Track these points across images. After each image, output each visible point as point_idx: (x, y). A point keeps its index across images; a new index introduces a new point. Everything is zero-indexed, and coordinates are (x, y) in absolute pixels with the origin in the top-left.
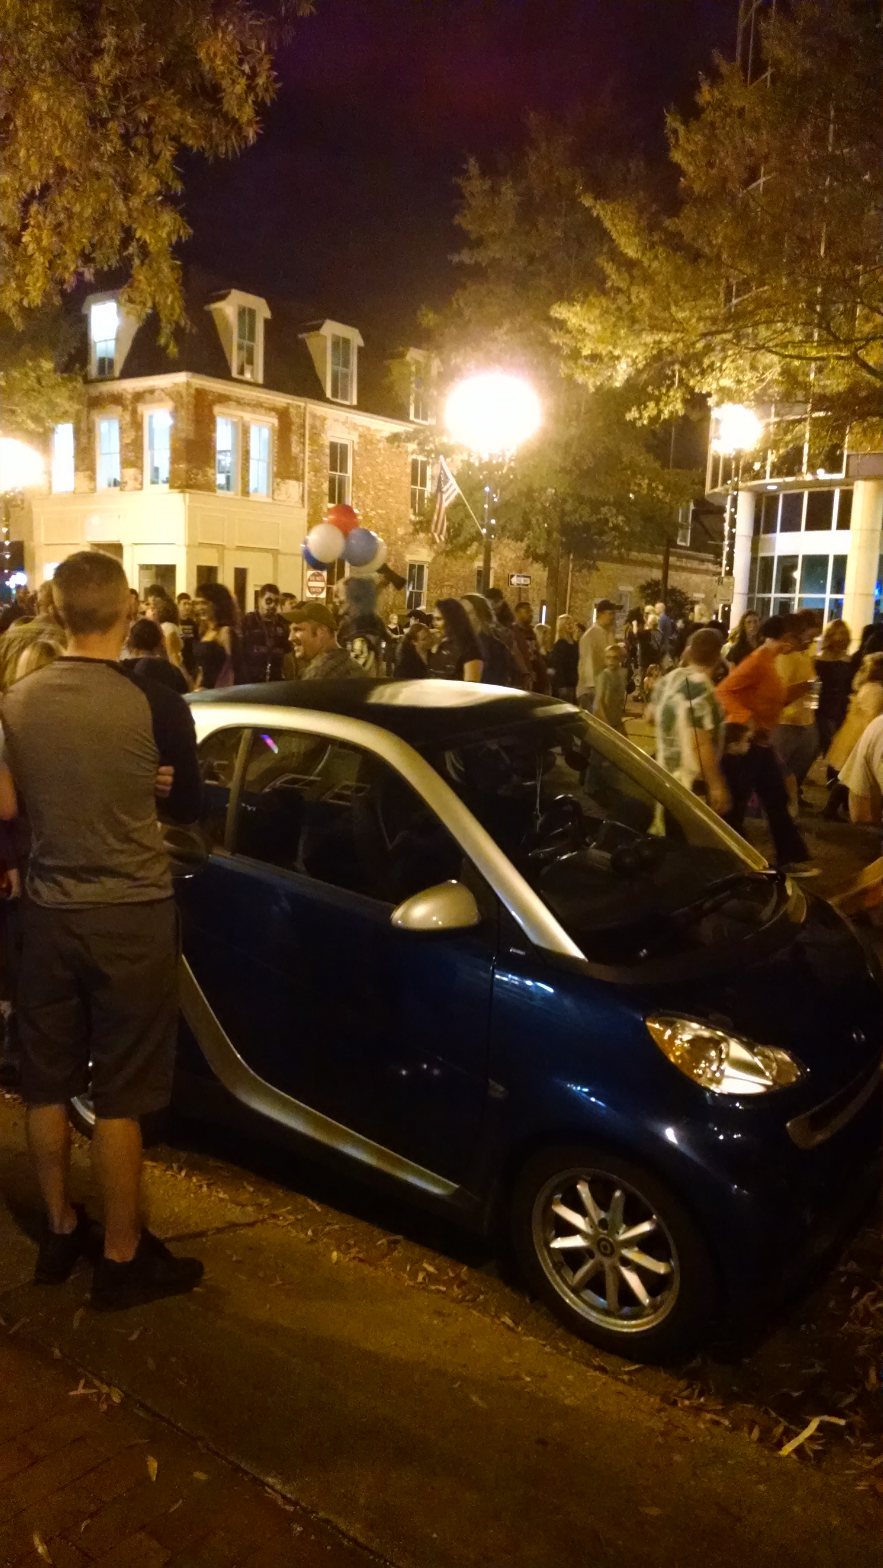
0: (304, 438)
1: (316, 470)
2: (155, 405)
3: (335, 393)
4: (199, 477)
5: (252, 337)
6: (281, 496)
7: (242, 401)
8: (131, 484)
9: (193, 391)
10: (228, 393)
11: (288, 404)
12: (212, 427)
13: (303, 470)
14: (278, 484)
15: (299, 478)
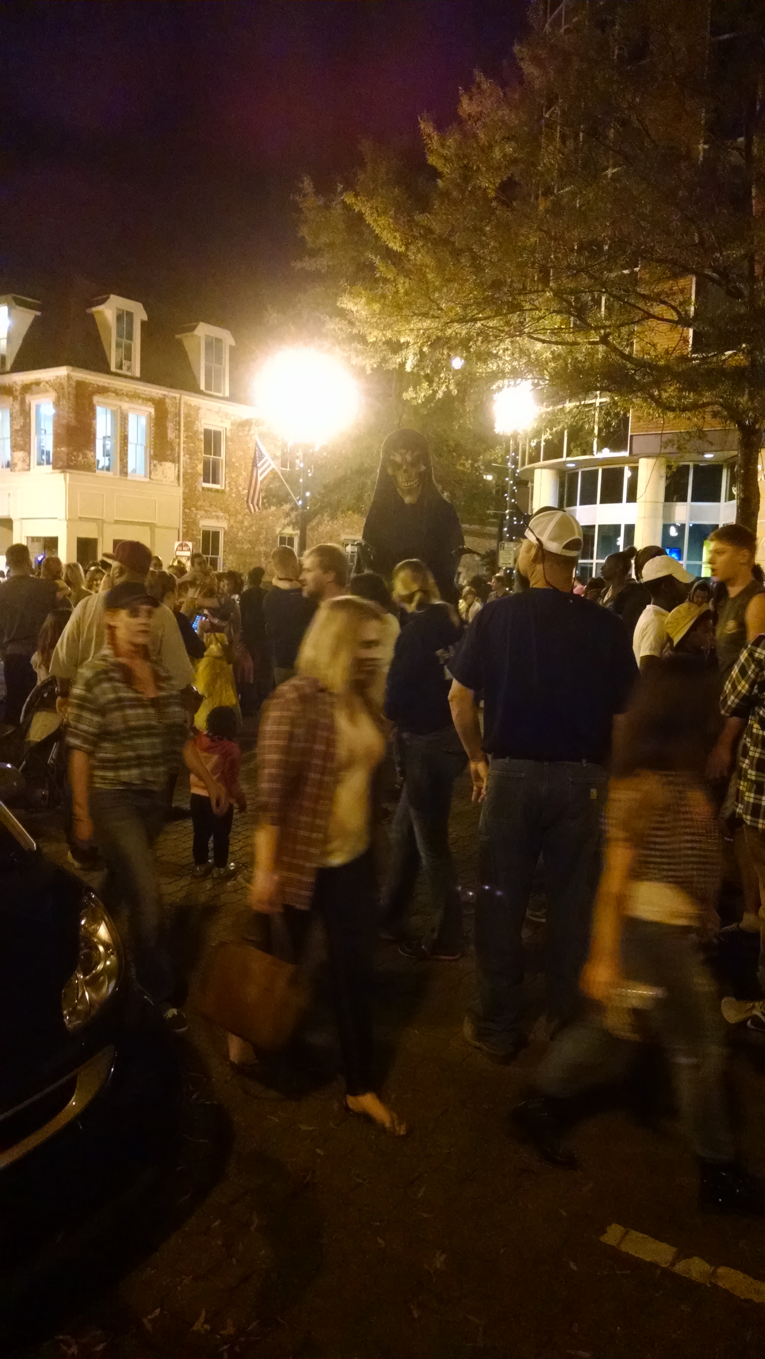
0: (179, 426)
1: (191, 453)
2: (40, 396)
3: (208, 386)
4: (80, 459)
5: (130, 336)
6: (157, 475)
7: (120, 393)
8: (20, 465)
9: (74, 384)
10: (106, 385)
11: (165, 395)
12: (91, 414)
13: (179, 453)
14: (155, 466)
15: (176, 460)
